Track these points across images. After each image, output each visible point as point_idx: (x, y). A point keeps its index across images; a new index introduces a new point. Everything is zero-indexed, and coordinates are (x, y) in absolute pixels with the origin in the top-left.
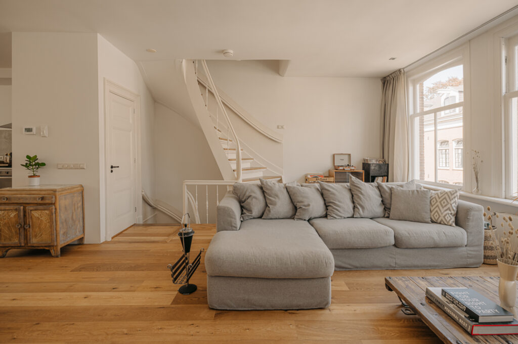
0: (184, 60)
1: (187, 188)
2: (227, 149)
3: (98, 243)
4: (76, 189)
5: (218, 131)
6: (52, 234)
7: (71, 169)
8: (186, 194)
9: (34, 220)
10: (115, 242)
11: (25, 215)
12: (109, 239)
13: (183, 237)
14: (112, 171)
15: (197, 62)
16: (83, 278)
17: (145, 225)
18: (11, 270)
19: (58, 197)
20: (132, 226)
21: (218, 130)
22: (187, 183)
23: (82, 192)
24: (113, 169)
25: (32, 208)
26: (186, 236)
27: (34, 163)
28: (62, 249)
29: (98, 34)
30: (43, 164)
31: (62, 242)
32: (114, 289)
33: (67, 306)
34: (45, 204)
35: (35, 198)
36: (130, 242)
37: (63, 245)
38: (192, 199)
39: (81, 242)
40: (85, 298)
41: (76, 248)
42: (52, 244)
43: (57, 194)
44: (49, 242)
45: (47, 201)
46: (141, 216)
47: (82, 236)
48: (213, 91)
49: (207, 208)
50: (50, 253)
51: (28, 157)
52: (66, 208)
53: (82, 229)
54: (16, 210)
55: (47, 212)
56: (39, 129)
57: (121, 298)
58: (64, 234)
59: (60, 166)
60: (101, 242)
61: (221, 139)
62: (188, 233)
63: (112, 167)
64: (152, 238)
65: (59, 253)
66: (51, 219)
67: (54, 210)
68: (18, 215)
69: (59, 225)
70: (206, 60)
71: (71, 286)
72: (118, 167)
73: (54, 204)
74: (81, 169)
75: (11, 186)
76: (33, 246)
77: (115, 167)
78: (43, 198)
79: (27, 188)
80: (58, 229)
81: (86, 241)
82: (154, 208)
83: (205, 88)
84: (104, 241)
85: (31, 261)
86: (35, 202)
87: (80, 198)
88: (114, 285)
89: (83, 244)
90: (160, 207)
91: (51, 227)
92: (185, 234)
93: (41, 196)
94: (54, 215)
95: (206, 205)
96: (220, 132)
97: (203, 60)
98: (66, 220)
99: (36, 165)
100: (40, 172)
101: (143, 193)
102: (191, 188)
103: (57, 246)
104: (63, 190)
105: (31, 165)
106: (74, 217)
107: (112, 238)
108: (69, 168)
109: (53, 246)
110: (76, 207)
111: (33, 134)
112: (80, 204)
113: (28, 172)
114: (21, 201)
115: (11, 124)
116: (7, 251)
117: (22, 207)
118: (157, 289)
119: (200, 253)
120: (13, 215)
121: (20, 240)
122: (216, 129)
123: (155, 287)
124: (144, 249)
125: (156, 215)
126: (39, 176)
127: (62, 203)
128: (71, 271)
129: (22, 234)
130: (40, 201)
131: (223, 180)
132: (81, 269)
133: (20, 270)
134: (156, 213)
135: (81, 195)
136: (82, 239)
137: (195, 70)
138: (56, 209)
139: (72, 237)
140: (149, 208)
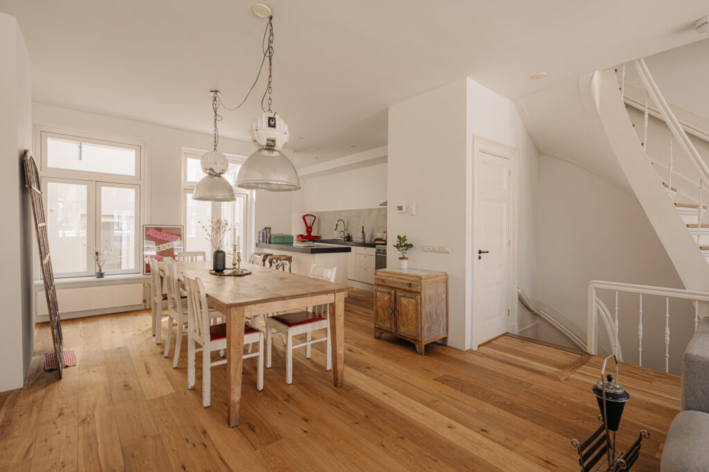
0: (597, 73)
1: (596, 294)
2: (696, 226)
3: (463, 349)
4: (440, 278)
5: (671, 191)
6: (417, 328)
7: (436, 252)
8: (594, 304)
9: (403, 308)
10: (483, 355)
11: (395, 301)
12: (475, 348)
13: (604, 398)
14: (480, 258)
15: (624, 68)
16: (447, 395)
17: (522, 338)
18: (384, 356)
19: (423, 285)
20: (504, 335)
21: (672, 189)
22: (597, 285)
23: (447, 282)
24: (482, 255)
25: (401, 294)
26: (610, 399)
27: (403, 244)
28: (426, 346)
29: (468, 78)
30: (411, 246)
31: (426, 338)
32: (483, 430)
33: (430, 429)
34: (411, 292)
35: (403, 284)
36: (502, 361)
37: (427, 343)
38: (606, 313)
39: (443, 342)
40: (449, 427)
41: (439, 348)
42: (417, 338)
43: (423, 281)
44: (415, 335)
45: (413, 289)
46: (516, 324)
47: (446, 336)
48: (665, 117)
49: (641, 338)
50: (415, 347)
51: (399, 237)
52: (430, 299)
53: (445, 329)
54: (389, 293)
55: (413, 300)
56: (408, 207)
57: (492, 451)
58: (428, 329)
59: (426, 249)
60: (466, 349)
61: (681, 206)
62: (615, 396)
63: (480, 252)
64: (534, 363)
65: (423, 351)
66: (417, 309)
67: (419, 300)
68: (390, 298)
69: (424, 318)
70: (644, 59)
71: (434, 402)
72: (488, 252)
73: (420, 293)
74: (446, 253)
75: (385, 267)
76: (401, 335)
77: (483, 252)
78: (410, 285)
79: (397, 271)
80: (423, 323)
81: (450, 343)
82: (535, 315)
83: (642, 113)
84: (469, 348)
85: (399, 351)
86: (403, 288)
87: (444, 289)
88: (483, 425)
89: (446, 346)
90: (543, 314)
91: (417, 318)
92: (608, 395)
93: (408, 282)
94: (419, 306)
95: (637, 330)
96: (675, 191)
97: (639, 60)
98: (430, 313)
99: (405, 246)
100: (408, 253)
101: (520, 291)
102: (605, 296)
103: (421, 342)
104: (428, 278)
105: (402, 247)
106: (438, 311)
107: (479, 346)
108: (433, 251)
109: (418, 341)
110: (440, 298)
111: (404, 213)
112: (444, 296)
113: (399, 254)
114: (392, 285)
115: (386, 202)
116: (381, 334)
117: (393, 292)
118: (549, 465)
119: (640, 439)
120: (386, 297)
121: (391, 325)
122: (667, 186)
123: (545, 459)
124: (524, 380)
125: (538, 324)
126: (407, 259)
127: (427, 292)
128: (434, 379)
129: (393, 319)
130: (407, 288)
131: (685, 289)
132: (444, 381)
133: (390, 359)
134: (537, 322)
135: (445, 285)
136: (445, 339)
137: (620, 82)
138: (421, 299)
139: (436, 335)
140: (527, 313)
